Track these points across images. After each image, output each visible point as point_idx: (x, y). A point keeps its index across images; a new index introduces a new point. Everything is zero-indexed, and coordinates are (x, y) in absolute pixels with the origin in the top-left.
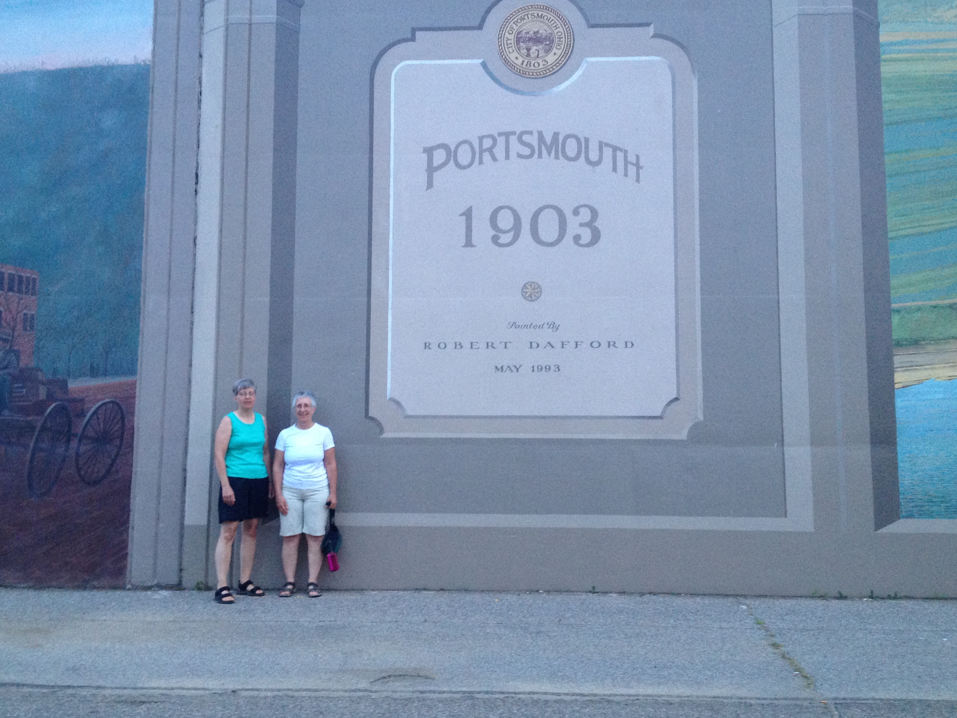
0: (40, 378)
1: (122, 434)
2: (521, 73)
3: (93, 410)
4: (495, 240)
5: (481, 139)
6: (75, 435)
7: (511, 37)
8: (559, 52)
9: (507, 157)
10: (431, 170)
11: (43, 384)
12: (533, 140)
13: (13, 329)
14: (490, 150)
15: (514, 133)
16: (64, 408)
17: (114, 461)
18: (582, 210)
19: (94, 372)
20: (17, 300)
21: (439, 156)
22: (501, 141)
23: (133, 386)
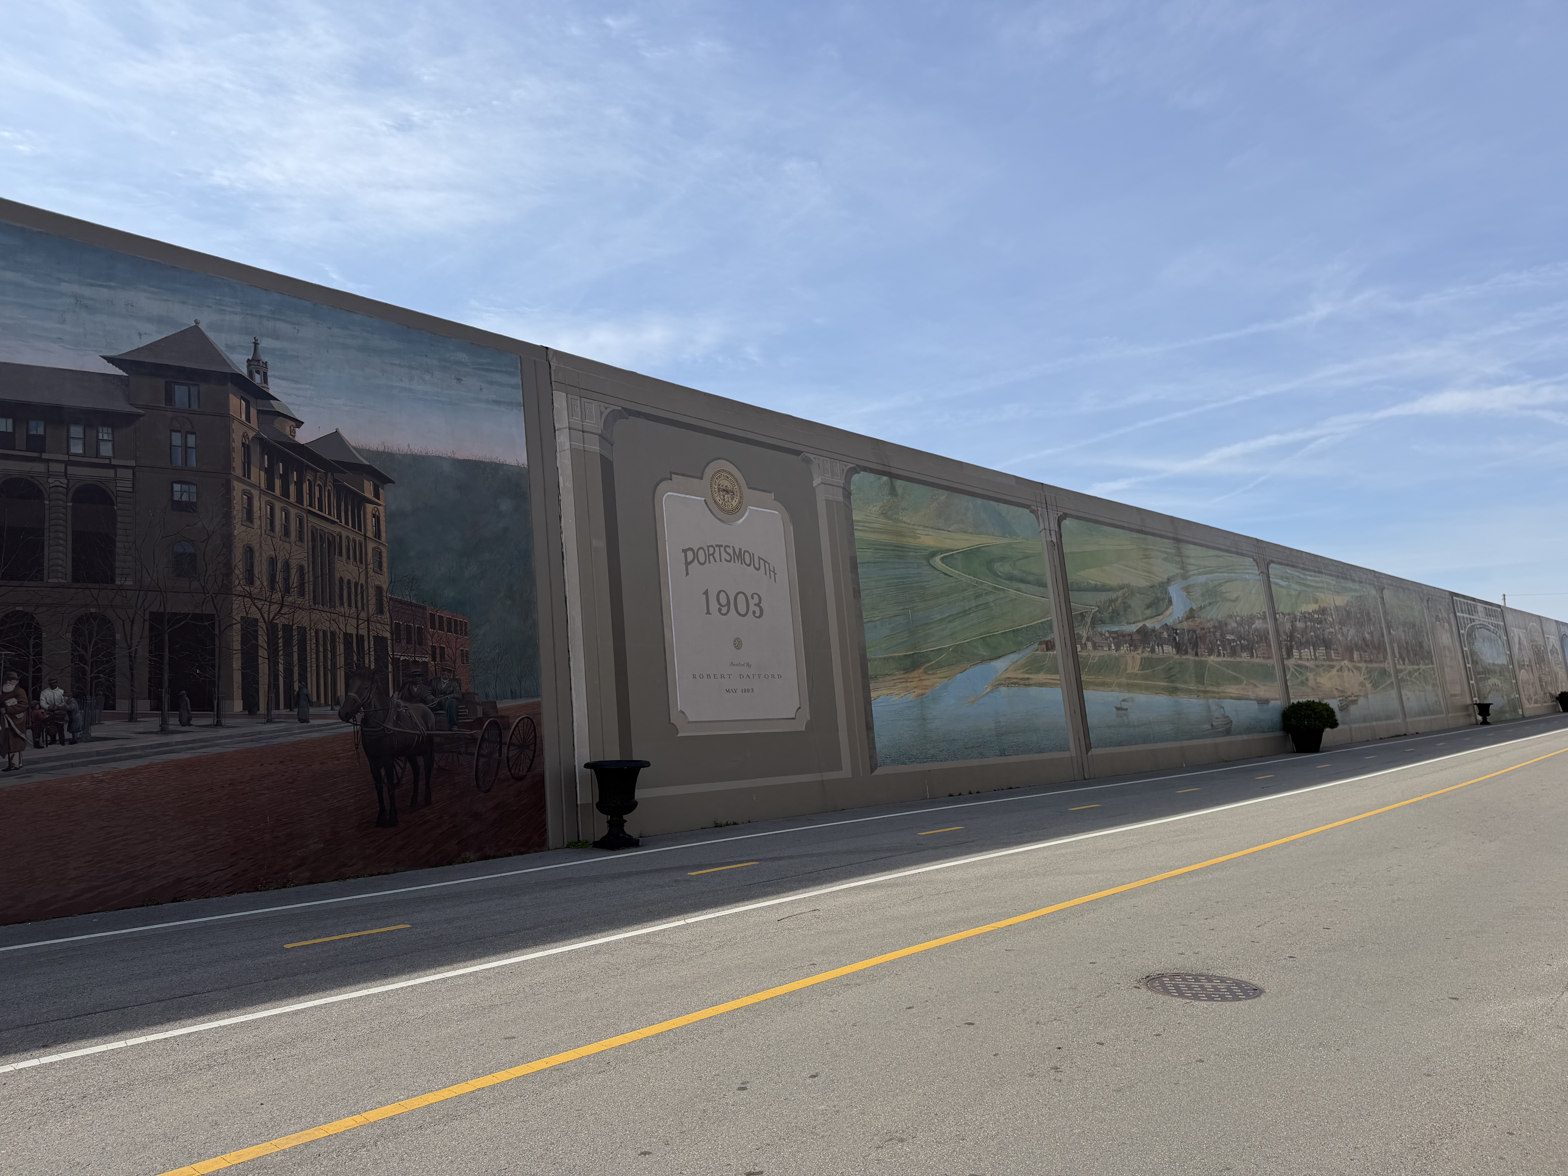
0: (477, 701)
1: (536, 741)
2: (723, 510)
3: (515, 724)
4: (720, 610)
5: (708, 547)
6: (505, 744)
7: (716, 487)
8: (737, 500)
9: (721, 561)
10: (687, 564)
11: (480, 705)
12: (730, 551)
13: (454, 662)
14: (713, 554)
15: (722, 546)
16: (496, 723)
17: (532, 761)
18: (755, 596)
19: (514, 696)
20: (455, 640)
21: (690, 555)
22: (717, 549)
23: (538, 705)
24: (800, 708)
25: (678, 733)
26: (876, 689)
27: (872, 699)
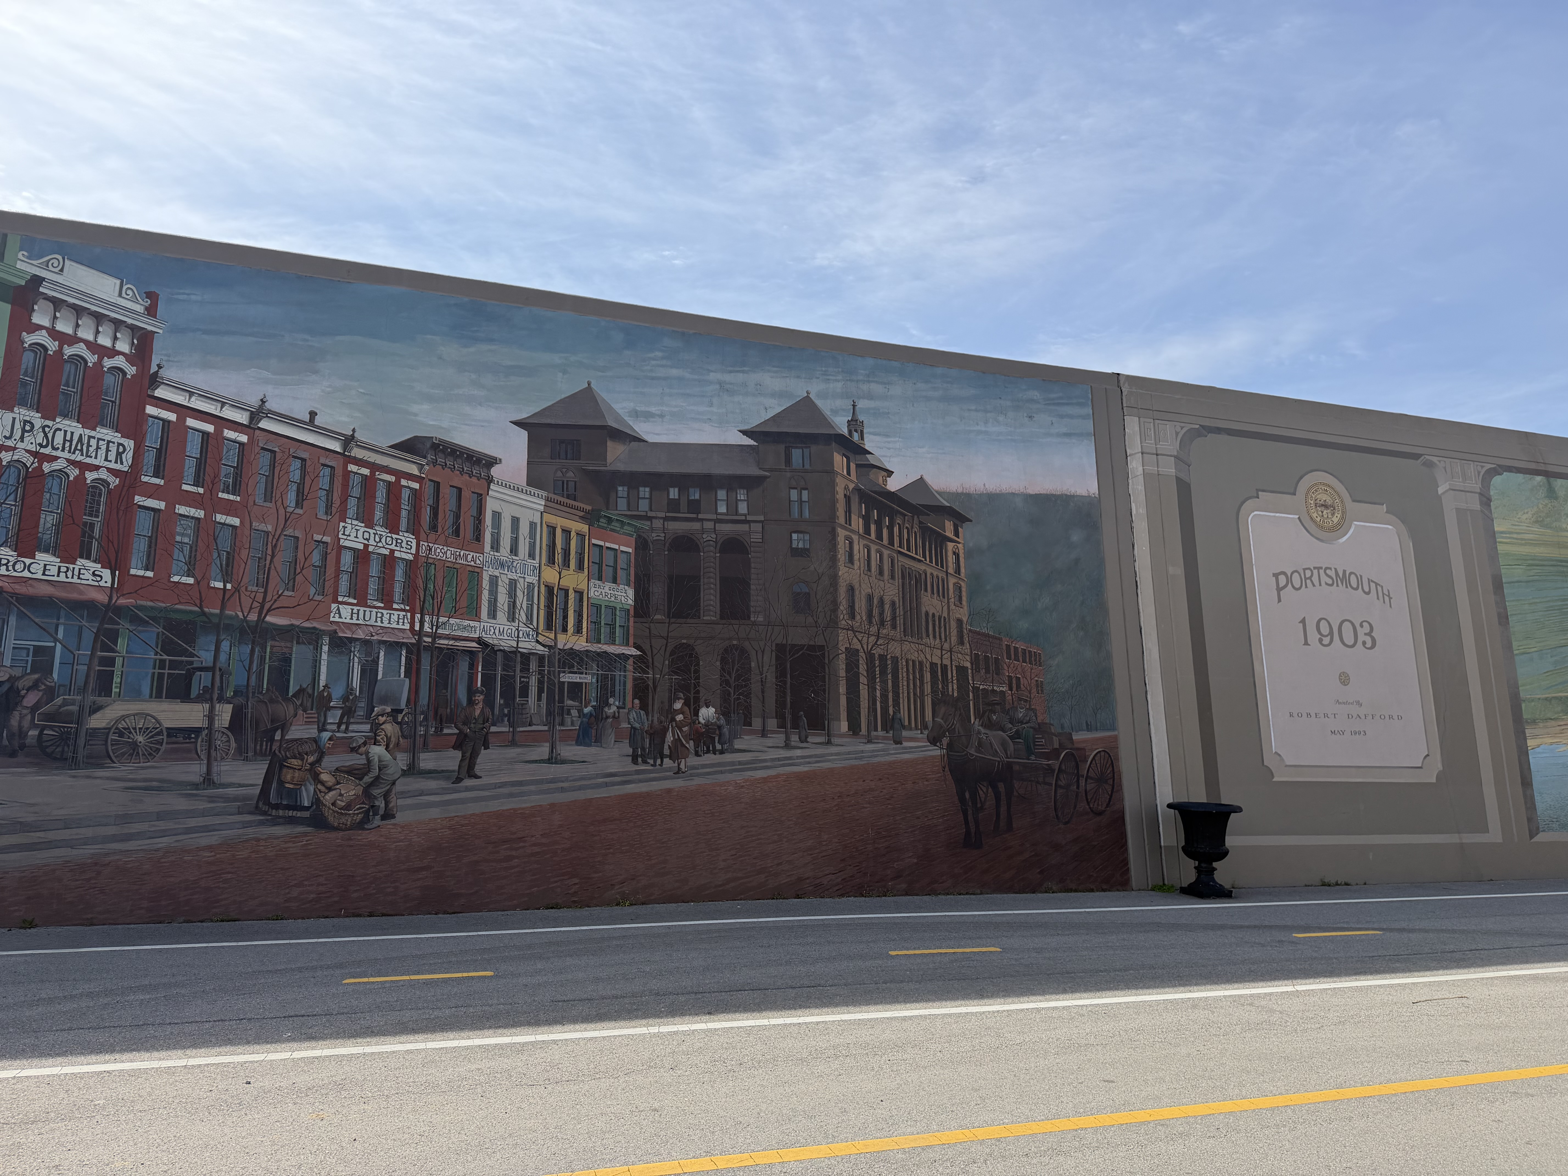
0: (1053, 731)
1: (1114, 776)
2: (1321, 527)
3: (1092, 757)
4: (1320, 641)
5: (1304, 570)
6: (1083, 776)
7: (1312, 502)
8: (1339, 516)
9: (1320, 585)
10: (1279, 589)
11: (1056, 736)
12: (1332, 573)
13: (1030, 693)
14: (1310, 578)
15: (1321, 568)
16: (1073, 754)
17: (1111, 796)
18: (1365, 624)
19: (1089, 728)
20: (1029, 670)
21: (1282, 580)
22: (1315, 572)
23: (1115, 738)
24: (1428, 755)
25: (1273, 776)
26: (1535, 737)
27: (1529, 748)
